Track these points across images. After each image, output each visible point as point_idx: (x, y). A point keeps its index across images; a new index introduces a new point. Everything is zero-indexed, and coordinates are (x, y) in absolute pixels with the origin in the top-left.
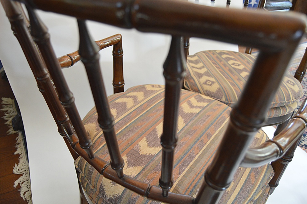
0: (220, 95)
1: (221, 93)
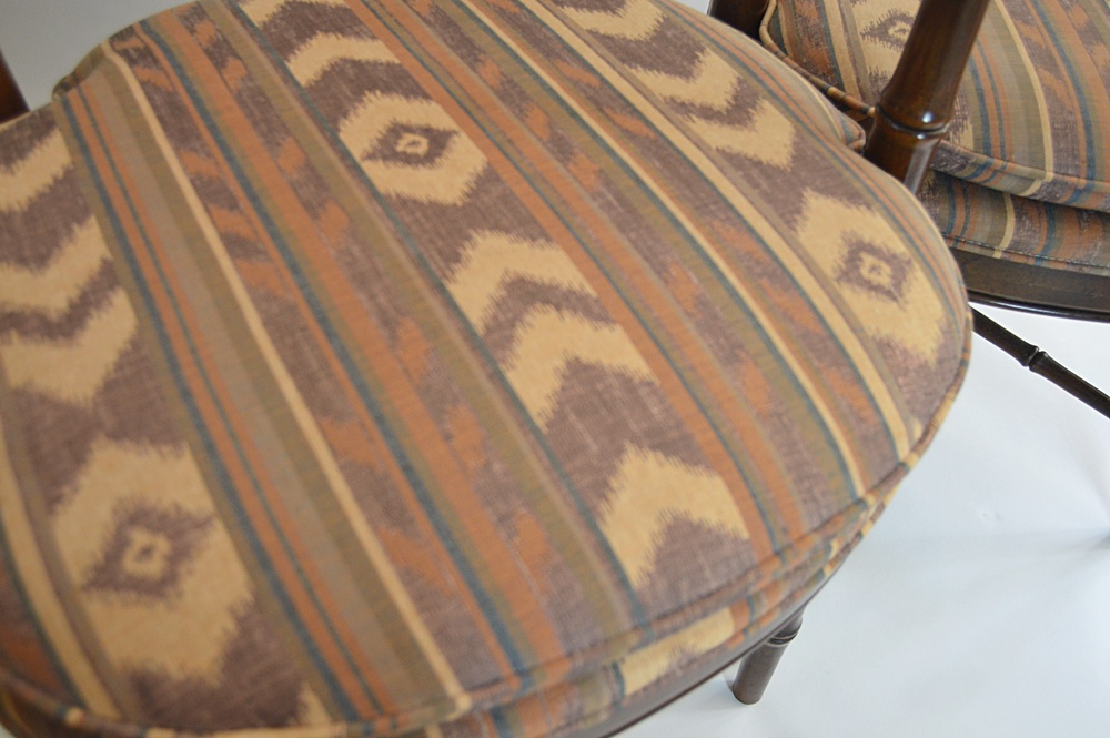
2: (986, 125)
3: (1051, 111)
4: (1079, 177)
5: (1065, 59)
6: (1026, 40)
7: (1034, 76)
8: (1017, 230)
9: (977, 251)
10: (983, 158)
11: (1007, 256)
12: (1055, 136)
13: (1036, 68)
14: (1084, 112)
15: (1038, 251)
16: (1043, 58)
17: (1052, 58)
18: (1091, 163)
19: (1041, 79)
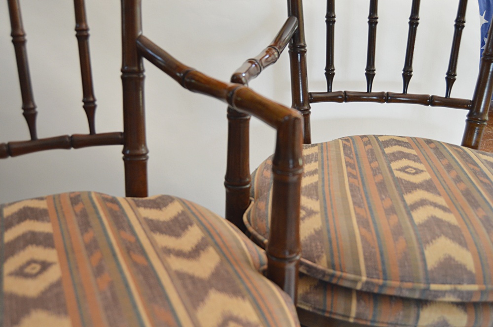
0: (317, 249)
1: (318, 244)
2: (332, 255)
3: (364, 248)
4: (379, 278)
5: (374, 223)
6: (357, 214)
7: (357, 231)
8: (358, 307)
9: (340, 318)
10: (331, 271)
11: (356, 321)
12: (365, 259)
13: (359, 227)
14: (380, 247)
15: (370, 317)
16: (363, 223)
17: (368, 222)
18: (384, 272)
19: (360, 233)
